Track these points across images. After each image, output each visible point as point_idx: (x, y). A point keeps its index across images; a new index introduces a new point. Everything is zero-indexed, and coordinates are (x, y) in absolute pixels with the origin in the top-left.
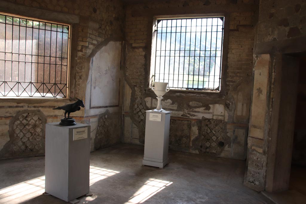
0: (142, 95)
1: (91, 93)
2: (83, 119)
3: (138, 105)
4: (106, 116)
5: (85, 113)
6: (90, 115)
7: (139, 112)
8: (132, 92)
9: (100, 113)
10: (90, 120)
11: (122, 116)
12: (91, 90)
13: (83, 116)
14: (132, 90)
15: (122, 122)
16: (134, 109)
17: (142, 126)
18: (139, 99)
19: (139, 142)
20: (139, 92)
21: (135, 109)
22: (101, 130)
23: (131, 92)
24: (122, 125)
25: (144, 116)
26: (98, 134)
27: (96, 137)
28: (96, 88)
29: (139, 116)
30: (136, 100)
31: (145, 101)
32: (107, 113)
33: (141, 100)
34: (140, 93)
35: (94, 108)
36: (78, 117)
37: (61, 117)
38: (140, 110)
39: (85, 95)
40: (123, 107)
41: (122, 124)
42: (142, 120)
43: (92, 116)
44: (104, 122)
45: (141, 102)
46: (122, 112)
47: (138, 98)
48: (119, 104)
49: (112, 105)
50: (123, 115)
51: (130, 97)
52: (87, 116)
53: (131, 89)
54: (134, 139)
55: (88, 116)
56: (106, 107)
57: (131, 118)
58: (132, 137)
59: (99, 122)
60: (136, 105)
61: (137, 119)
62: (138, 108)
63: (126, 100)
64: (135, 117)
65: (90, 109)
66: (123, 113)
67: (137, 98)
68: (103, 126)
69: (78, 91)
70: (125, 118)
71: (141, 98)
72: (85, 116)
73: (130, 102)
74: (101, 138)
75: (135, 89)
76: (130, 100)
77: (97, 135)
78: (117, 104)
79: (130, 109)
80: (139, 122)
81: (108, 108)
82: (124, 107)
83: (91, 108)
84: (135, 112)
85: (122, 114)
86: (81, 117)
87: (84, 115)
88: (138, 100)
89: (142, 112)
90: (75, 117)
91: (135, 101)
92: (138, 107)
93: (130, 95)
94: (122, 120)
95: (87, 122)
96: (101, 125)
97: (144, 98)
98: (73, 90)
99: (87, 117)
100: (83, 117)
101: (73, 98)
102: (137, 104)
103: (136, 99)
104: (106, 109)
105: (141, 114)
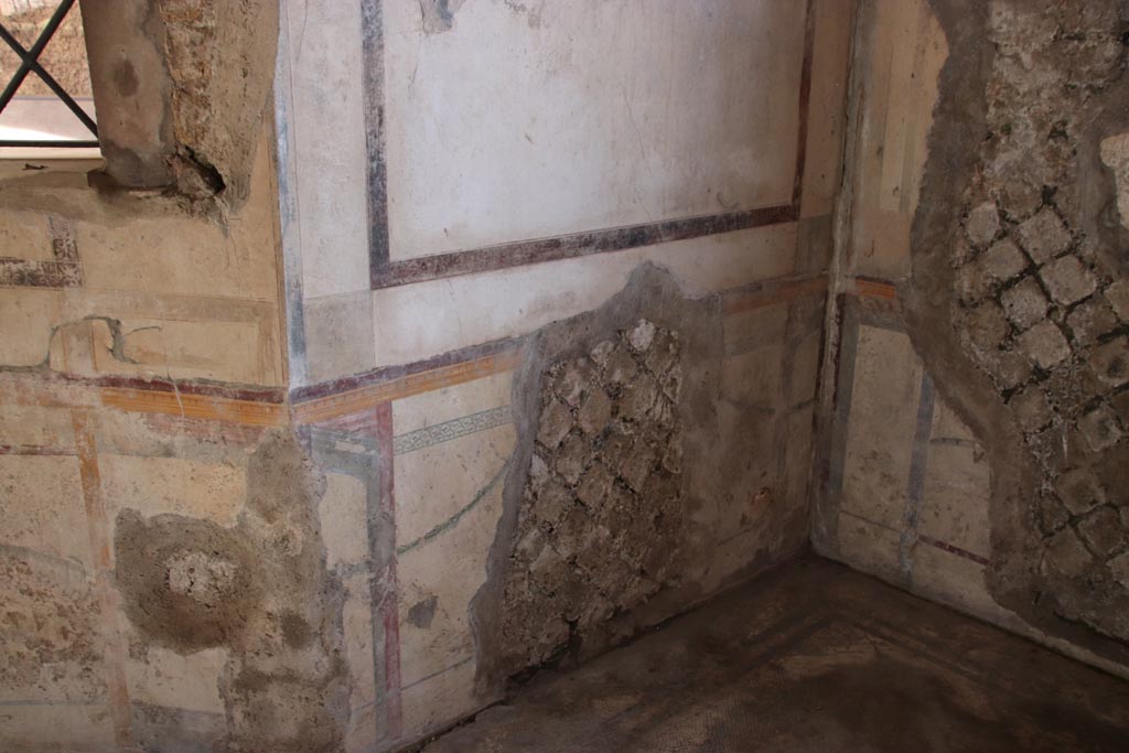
0: (1068, 91)
1: (372, 82)
2: (278, 422)
3: (1013, 214)
4: (643, 335)
5: (300, 346)
6: (380, 362)
7: (1009, 284)
8: (951, 60)
9: (543, 321)
10: (384, 414)
11: (833, 309)
12: (372, 46)
13: (271, 381)
14: (951, 37)
15: (829, 361)
16: (960, 253)
17: (1033, 440)
18: (1027, 137)
19: (992, 589)
20: (1037, 56)
21: (976, 254)
22: (571, 480)
23: (937, 58)
24: (828, 398)
25: (1070, 337)
26: (534, 533)
27: (506, 561)
28: (457, 16)
29: (1014, 330)
30: (992, 151)
31: (1105, 171)
32: (649, 294)
33: (1054, 154)
34: (1050, 77)
35: (444, 265)
36: (218, 389)
37: (29, 381)
38: (1031, 270)
39: (268, 116)
40: (840, 223)
41: (829, 382)
42: (1040, 374)
43: (411, 368)
44: (616, 393)
45: (1045, 174)
46: (837, 265)
47: (1019, 131)
48: (797, 193)
49: (713, 210)
50: (841, 299)
51: (925, 123)
52: (329, 376)
53: (947, 25)
54: (937, 551)
55: (350, 374)
56: (637, 237)
57: (914, 342)
58: (911, 522)
59: (542, 405)
60: (990, 207)
61: (984, 357)
62: (1007, 245)
63: (880, 151)
64: (965, 335)
65: (376, 285)
66: (838, 286)
67: (1007, 130)
68: (607, 433)
69: (201, 66)
70: (863, 331)
71: (1058, 133)
72: (296, 382)
73: (917, 173)
74: (573, 562)
75: (995, 21)
76: (921, 154)
77: (527, 544)
78: (779, 197)
79: (913, 251)
80: (1008, 394)
81: (652, 253)
82: (849, 220)
83: (384, 270)
84: (965, 283)
85: (826, 296)
86: (247, 395)
87: (285, 376)
88: (1016, 154)
89: (1047, 295)
90: (183, 387)
91: (975, 164)
92: (1002, 235)
93: (933, 95)
94: (831, 349)
95: (341, 446)
96: (577, 430)
97: (1097, 136)
98: (141, 54)
99: (346, 385)
100: (271, 396)
101: (146, 157)
102: (1004, 202)
103: (989, 136)
104: (628, 260)
105: (1041, 306)
